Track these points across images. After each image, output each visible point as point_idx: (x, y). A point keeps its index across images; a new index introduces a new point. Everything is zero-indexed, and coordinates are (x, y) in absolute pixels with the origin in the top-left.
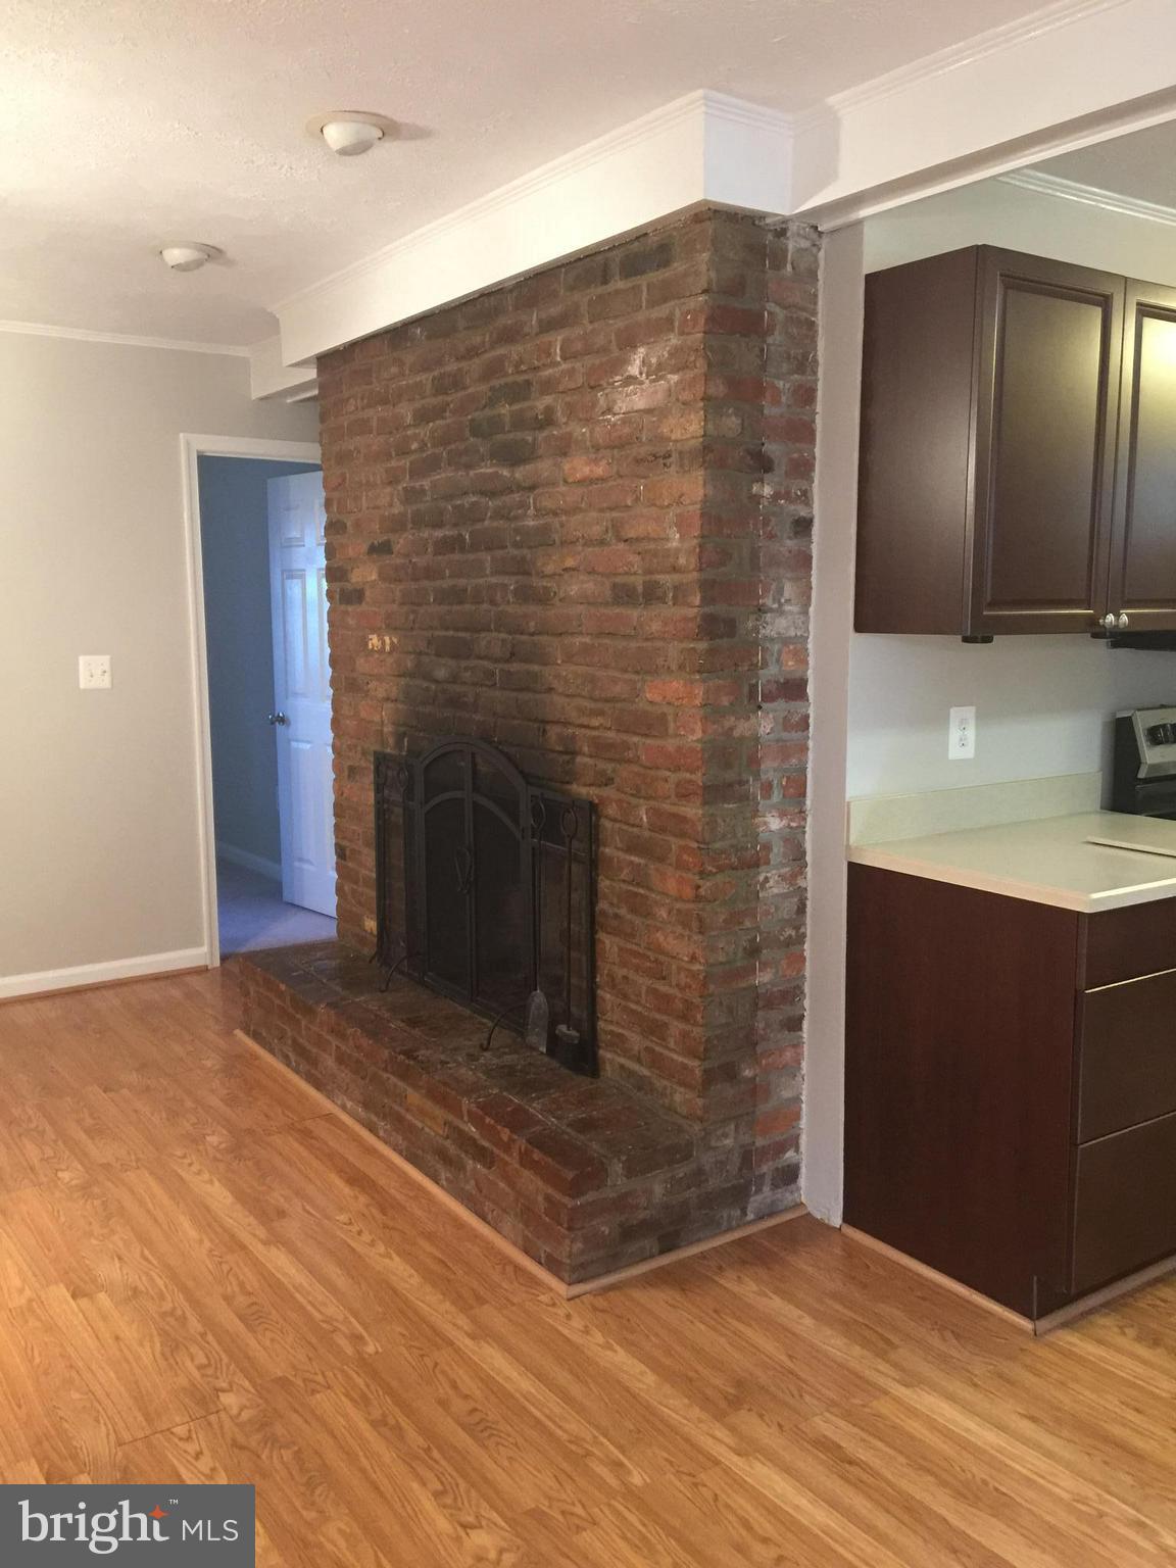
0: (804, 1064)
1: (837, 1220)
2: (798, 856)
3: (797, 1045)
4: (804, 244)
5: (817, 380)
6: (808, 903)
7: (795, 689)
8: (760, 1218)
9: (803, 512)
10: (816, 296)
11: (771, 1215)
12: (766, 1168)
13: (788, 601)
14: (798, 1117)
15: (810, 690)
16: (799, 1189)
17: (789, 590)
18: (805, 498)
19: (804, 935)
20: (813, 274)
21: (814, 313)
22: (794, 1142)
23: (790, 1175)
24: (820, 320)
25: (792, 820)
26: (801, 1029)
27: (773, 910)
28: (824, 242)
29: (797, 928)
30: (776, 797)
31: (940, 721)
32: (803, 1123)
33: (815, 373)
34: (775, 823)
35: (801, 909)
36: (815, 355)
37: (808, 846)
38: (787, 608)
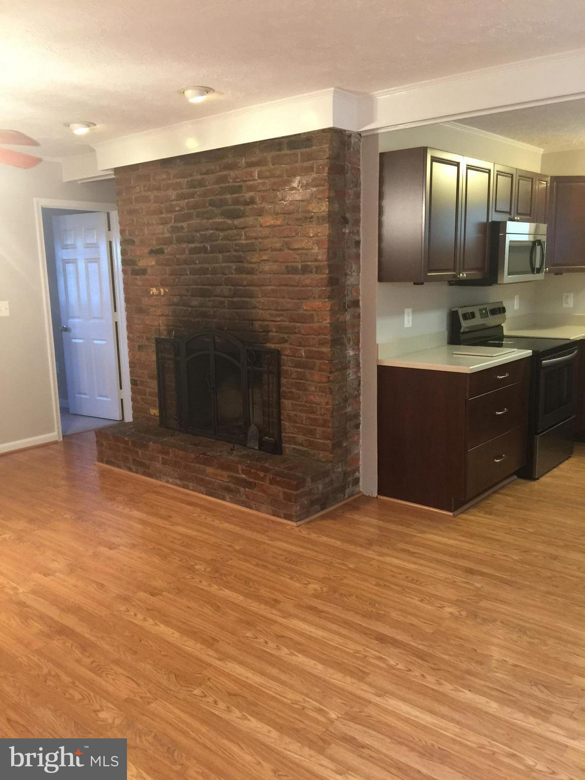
0: (361, 441)
1: (375, 494)
2: (358, 365)
3: (359, 434)
4: (356, 140)
5: (361, 190)
6: (361, 382)
7: (356, 304)
8: (349, 497)
9: (357, 238)
10: (359, 160)
11: (352, 495)
12: (350, 479)
13: (354, 271)
14: (359, 460)
15: (361, 303)
16: (360, 486)
17: (354, 267)
18: (358, 233)
19: (360, 394)
20: (358, 151)
21: (359, 165)
22: (358, 470)
23: (357, 481)
24: (361, 168)
25: (356, 352)
26: (359, 428)
27: (351, 384)
28: (362, 140)
29: (358, 392)
30: (351, 343)
31: (402, 313)
32: (361, 463)
33: (360, 187)
34: (351, 353)
35: (359, 384)
36: (360, 181)
37: (361, 361)
38: (353, 274)
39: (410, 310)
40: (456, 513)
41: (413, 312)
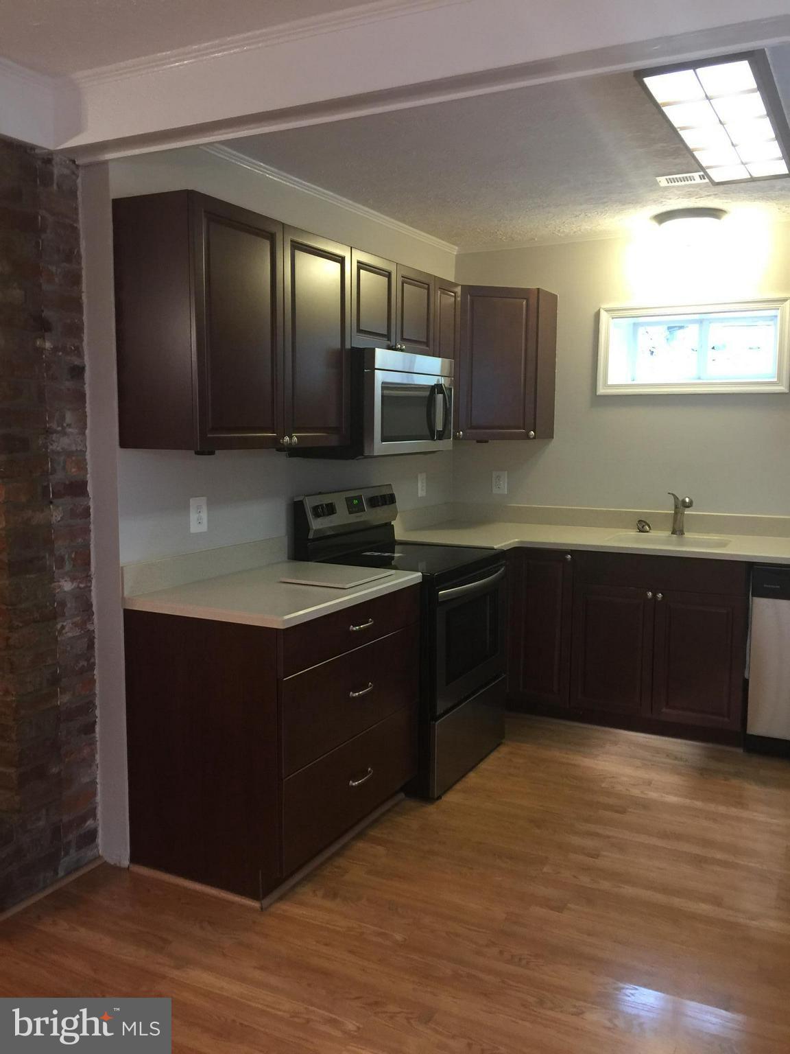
0: (98, 757)
1: (126, 862)
2: (87, 608)
3: (92, 743)
4: (66, 172)
5: (81, 269)
6: (96, 640)
7: (78, 488)
8: (68, 873)
9: (77, 362)
10: (76, 209)
11: (77, 869)
12: (72, 837)
13: (69, 425)
14: (95, 794)
15: (89, 488)
16: (97, 846)
17: (69, 418)
18: (78, 352)
19: (94, 664)
20: (73, 193)
21: (76, 221)
22: (92, 813)
23: (91, 836)
24: (81, 226)
25: (80, 582)
26: (94, 731)
27: (69, 649)
28: (81, 173)
29: (88, 660)
30: (68, 567)
31: (187, 507)
32: (99, 798)
33: (80, 263)
34: (67, 586)
35: (91, 646)
36: (79, 252)
37: (94, 601)
38: (69, 430)
39: (203, 501)
40: (266, 902)
41: (210, 505)
